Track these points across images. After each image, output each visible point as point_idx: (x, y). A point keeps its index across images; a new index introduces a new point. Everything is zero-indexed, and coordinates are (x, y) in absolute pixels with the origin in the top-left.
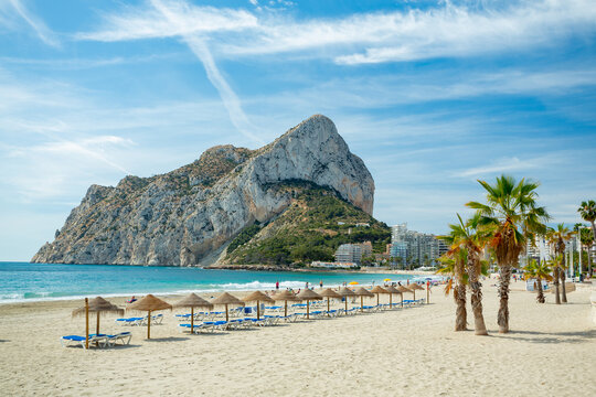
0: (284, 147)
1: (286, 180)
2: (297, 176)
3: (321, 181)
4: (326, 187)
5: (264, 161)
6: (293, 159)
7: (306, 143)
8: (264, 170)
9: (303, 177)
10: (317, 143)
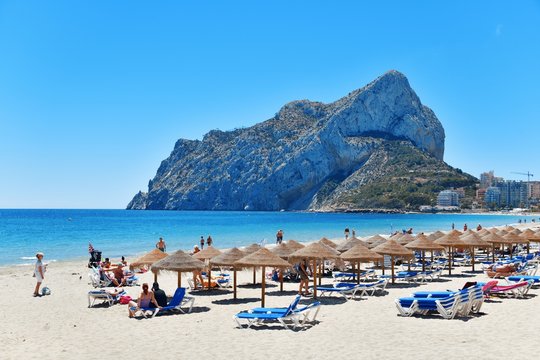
0: (363, 102)
1: (365, 132)
2: (375, 128)
3: (398, 132)
4: (402, 138)
5: (345, 116)
6: (371, 112)
7: (382, 97)
8: (345, 123)
9: (380, 129)
10: (392, 97)
